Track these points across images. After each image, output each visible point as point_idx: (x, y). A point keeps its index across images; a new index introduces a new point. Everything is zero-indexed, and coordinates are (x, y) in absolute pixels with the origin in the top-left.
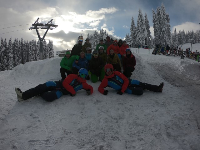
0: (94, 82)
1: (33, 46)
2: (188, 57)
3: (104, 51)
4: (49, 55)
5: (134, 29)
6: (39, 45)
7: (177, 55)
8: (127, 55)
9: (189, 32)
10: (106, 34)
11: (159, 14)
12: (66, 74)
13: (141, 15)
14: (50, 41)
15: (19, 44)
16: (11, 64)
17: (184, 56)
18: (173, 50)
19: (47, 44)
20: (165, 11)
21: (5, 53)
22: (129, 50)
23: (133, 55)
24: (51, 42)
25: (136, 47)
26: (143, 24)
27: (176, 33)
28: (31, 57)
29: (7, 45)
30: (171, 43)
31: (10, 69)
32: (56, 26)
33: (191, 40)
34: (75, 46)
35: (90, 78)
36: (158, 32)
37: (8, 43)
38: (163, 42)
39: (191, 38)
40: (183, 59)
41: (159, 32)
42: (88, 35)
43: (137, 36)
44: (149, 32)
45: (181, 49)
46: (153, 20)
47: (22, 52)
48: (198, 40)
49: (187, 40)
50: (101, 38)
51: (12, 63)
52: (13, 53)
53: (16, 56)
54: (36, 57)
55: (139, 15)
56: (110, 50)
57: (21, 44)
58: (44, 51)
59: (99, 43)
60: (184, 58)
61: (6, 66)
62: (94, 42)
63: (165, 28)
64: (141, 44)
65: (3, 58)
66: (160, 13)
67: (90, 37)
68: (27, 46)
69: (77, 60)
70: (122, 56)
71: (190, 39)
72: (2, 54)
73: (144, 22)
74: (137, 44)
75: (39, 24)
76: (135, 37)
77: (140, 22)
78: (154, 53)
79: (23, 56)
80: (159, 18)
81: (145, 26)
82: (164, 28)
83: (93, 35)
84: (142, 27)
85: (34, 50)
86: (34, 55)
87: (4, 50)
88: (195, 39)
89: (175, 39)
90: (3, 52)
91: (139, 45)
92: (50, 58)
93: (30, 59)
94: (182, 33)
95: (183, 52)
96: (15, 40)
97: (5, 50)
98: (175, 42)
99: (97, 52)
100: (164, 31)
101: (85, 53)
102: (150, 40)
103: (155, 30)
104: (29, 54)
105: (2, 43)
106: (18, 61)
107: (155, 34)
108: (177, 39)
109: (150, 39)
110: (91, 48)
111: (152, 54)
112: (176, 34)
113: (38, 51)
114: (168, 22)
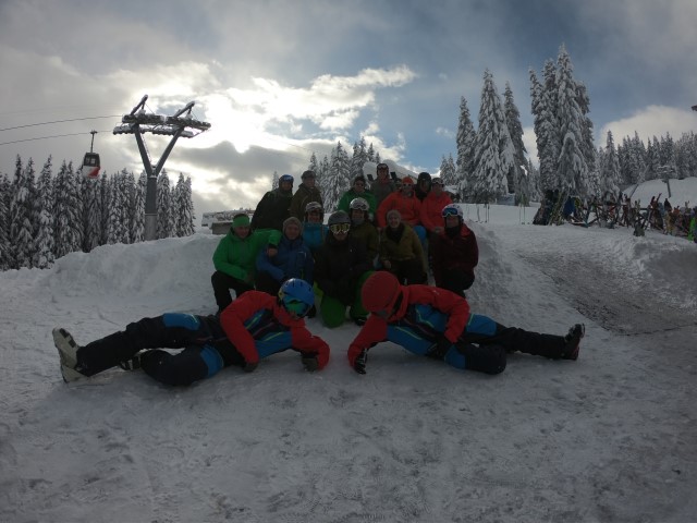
0: (331, 324)
1: (122, 190)
2: (658, 226)
3: (366, 216)
4: (178, 227)
5: (469, 138)
6: (143, 190)
7: (621, 224)
8: (447, 230)
9: (655, 139)
10: (374, 156)
11: (551, 84)
12: (233, 293)
13: (492, 91)
14: (181, 177)
15: (77, 180)
16: (45, 248)
17: (643, 225)
18: (605, 207)
19: (171, 186)
20: (571, 74)
21: (25, 210)
22: (454, 211)
23: (469, 230)
24: (185, 179)
25: (478, 203)
26: (499, 120)
27: (613, 147)
28: (115, 228)
29: (36, 180)
30: (596, 182)
31: (40, 264)
32: (204, 126)
33: (665, 169)
34: (268, 198)
35: (318, 310)
36: (550, 146)
37: (37, 175)
38: (570, 182)
39: (664, 161)
40: (643, 235)
41: (554, 147)
42: (314, 158)
43: (481, 163)
44: (520, 146)
45: (633, 201)
46: (534, 107)
47: (86, 209)
48: (688, 165)
49: (651, 169)
50: (357, 170)
51: (48, 245)
52: (54, 210)
53: (64, 221)
54: (131, 229)
55: (486, 90)
56: (389, 213)
57: (84, 182)
58: (160, 210)
59: (349, 187)
60: (646, 232)
61: (26, 255)
62: (332, 185)
63: (575, 132)
64: (495, 189)
65: (20, 227)
66: (556, 82)
67: (319, 168)
68: (103, 191)
69: (272, 246)
70: (429, 233)
71: (663, 164)
72: (15, 210)
73: (502, 115)
74: (481, 189)
75: (146, 116)
76: (472, 167)
77: (490, 113)
78: (542, 220)
79: (86, 224)
80: (553, 98)
81: (505, 127)
82: (572, 130)
83: (329, 161)
84: (496, 131)
85: (126, 205)
86: (127, 221)
87: (23, 199)
88: (680, 162)
89: (611, 167)
90: (19, 203)
91: (486, 192)
92: (180, 234)
93: (111, 236)
94: (632, 146)
95: (641, 212)
96: (64, 168)
97: (28, 198)
98: (610, 180)
99: (345, 219)
100: (570, 142)
101: (301, 220)
102: (523, 175)
103: (541, 141)
104: (108, 216)
105: (18, 174)
106: (69, 240)
107: (541, 155)
108: (617, 169)
109: (526, 172)
110: (321, 203)
111: (535, 223)
112: (613, 152)
113: (141, 210)
114: (584, 112)
